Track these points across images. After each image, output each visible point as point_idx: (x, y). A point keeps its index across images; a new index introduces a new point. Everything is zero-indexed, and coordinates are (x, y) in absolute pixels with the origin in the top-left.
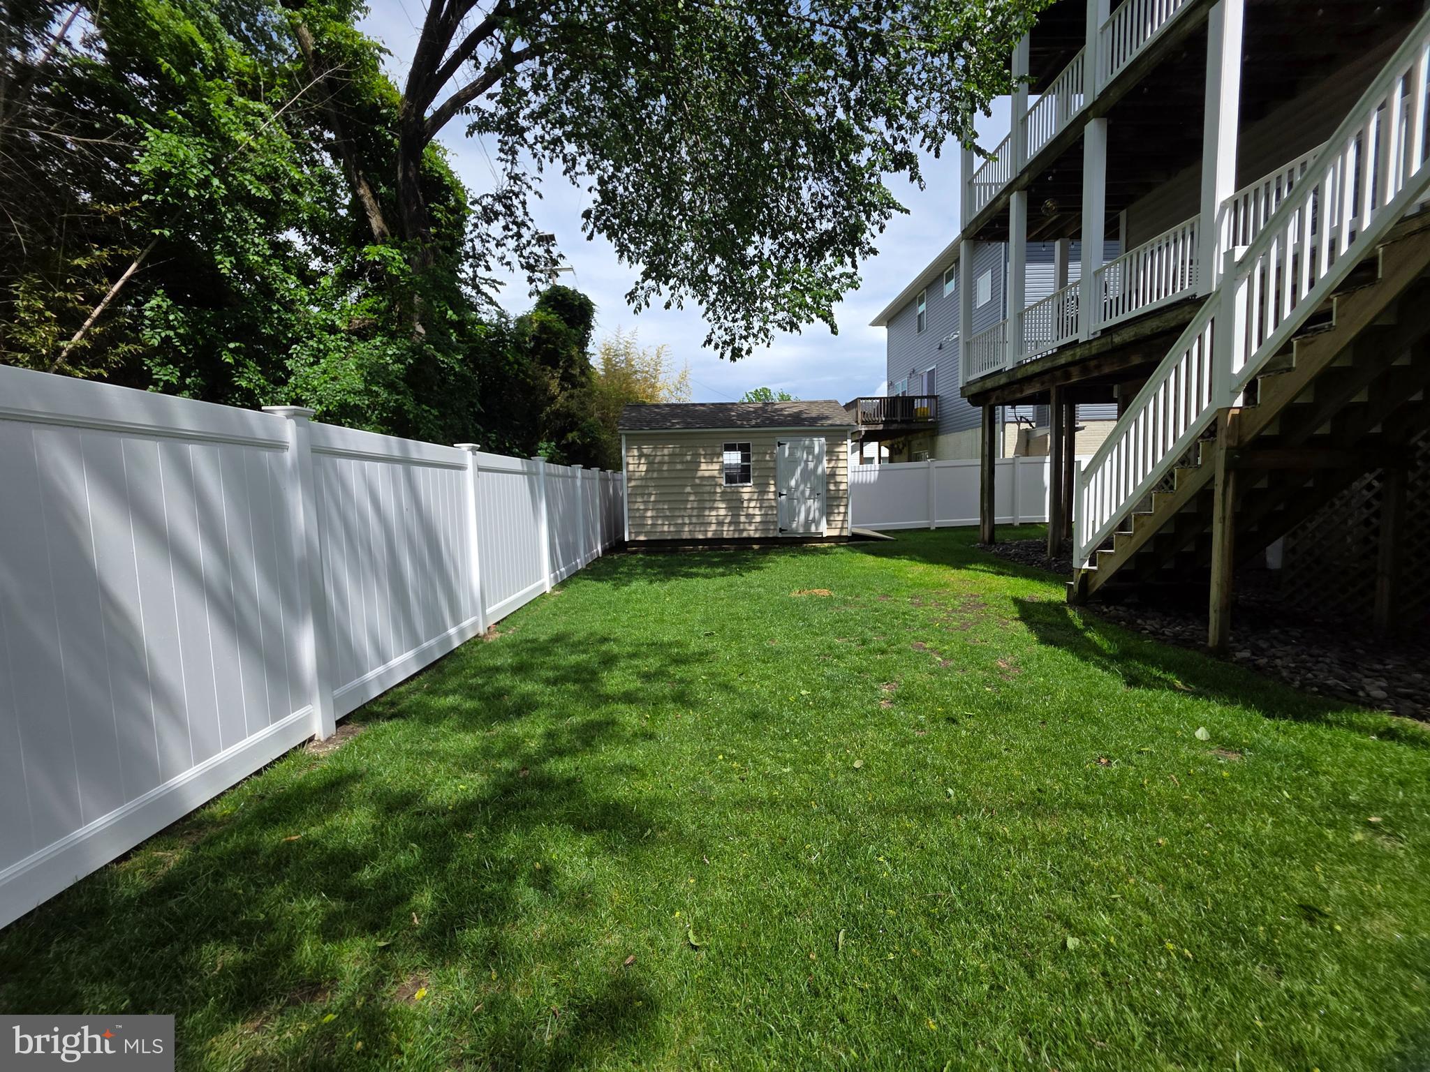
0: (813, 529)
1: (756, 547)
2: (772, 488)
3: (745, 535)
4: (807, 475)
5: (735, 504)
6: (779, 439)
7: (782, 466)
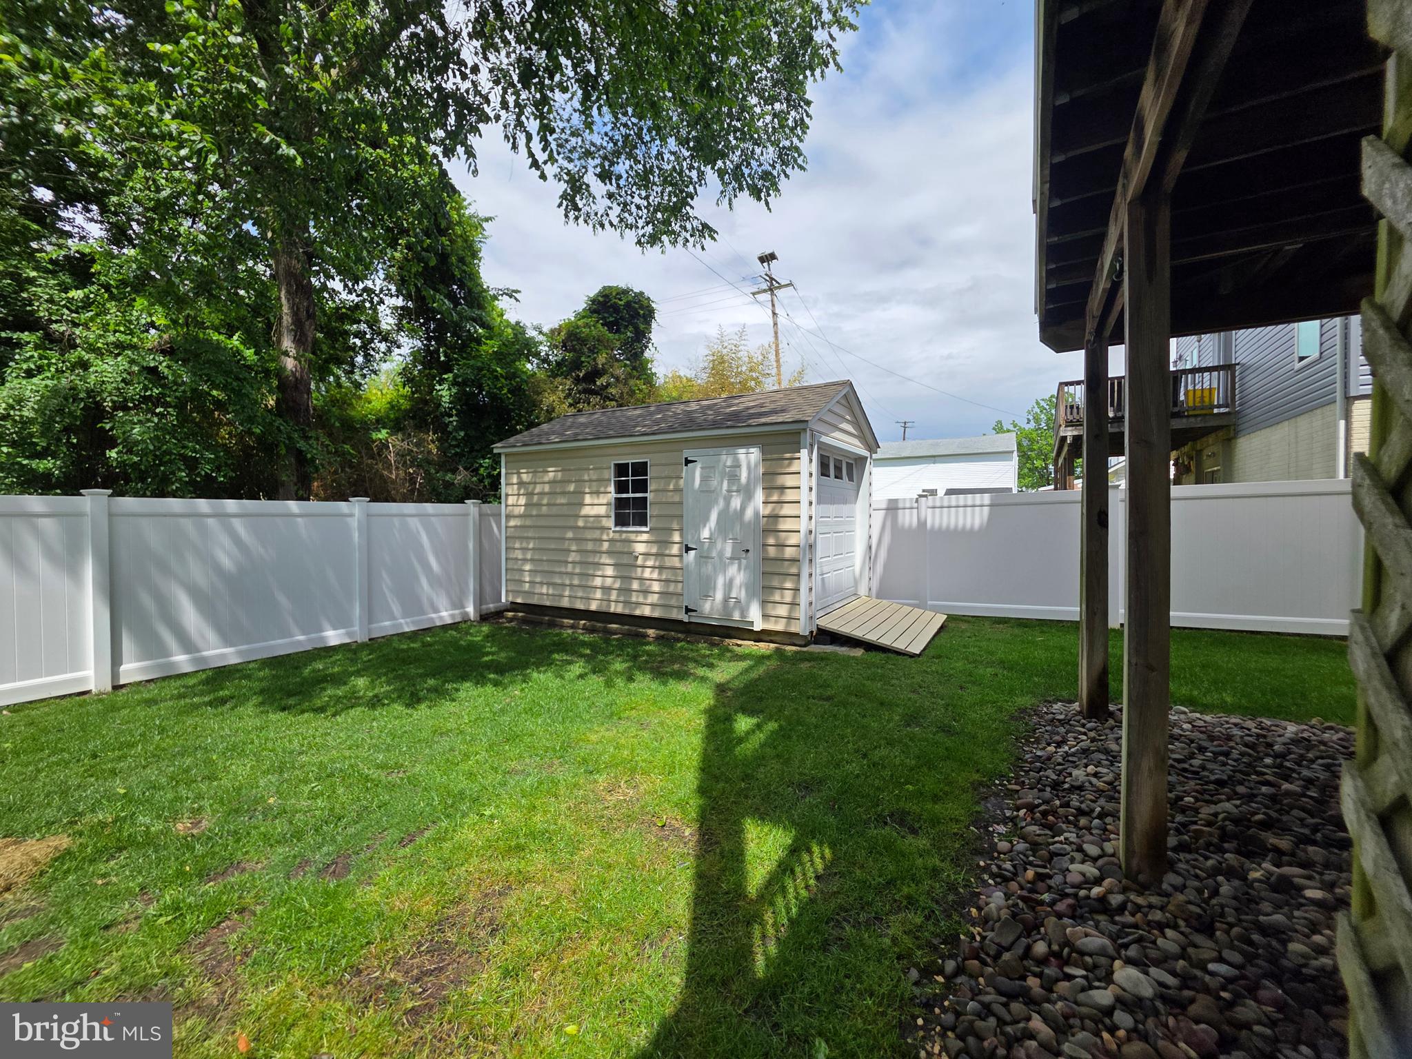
0: (736, 616)
1: (651, 632)
2: (676, 537)
3: (638, 612)
4: (729, 521)
5: (626, 564)
6: (688, 453)
7: (689, 501)
